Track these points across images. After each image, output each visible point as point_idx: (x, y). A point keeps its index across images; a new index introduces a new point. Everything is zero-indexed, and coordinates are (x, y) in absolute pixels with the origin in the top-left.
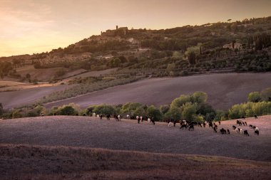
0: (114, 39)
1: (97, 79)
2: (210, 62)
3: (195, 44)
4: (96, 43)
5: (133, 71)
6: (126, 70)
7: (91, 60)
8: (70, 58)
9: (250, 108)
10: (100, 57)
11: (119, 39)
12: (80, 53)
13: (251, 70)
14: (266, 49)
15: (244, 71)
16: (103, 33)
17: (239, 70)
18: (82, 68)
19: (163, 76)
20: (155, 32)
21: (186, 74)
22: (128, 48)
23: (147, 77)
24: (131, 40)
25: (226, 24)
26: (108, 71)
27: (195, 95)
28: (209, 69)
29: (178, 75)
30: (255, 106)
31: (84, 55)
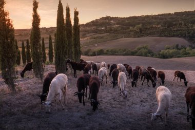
0: (105, 21)
1: (102, 38)
2: (148, 32)
3: (139, 24)
4: (98, 22)
5: (116, 35)
6: (113, 34)
7: (97, 29)
8: (88, 28)
9: (168, 52)
10: (100, 28)
11: (107, 21)
12: (92, 26)
13: (165, 36)
14: (171, 28)
15: (162, 36)
16: (100, 18)
17: (160, 36)
18: (93, 32)
19: (129, 37)
20: (122, 18)
21: (139, 37)
22: (111, 25)
23: (122, 37)
24: (112, 21)
25: (151, 16)
26: (105, 34)
27: (145, 45)
28: (148, 35)
29: (135, 37)
30: (171, 51)
31: (93, 27)
